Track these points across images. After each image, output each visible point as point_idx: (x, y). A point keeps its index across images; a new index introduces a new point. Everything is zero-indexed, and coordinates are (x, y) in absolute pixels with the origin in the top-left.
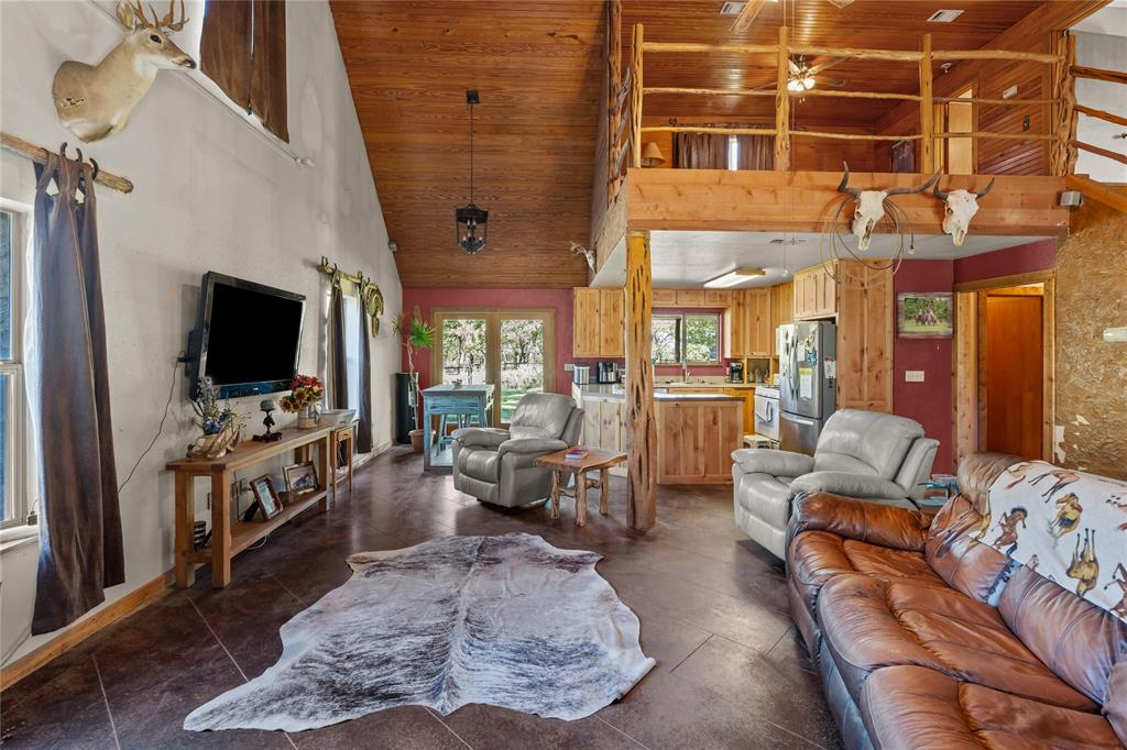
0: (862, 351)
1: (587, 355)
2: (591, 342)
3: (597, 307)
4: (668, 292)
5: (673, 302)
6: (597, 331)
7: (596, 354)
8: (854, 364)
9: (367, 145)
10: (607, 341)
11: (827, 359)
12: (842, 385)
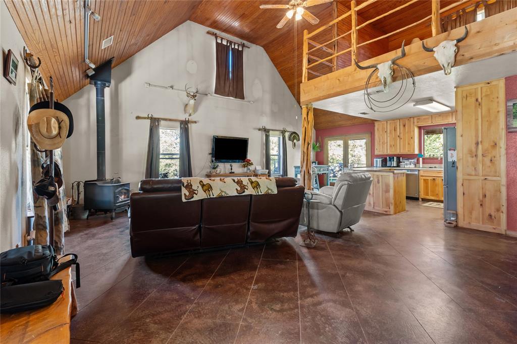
0: (477, 144)
1: (381, 153)
2: (383, 147)
3: (386, 130)
4: (427, 117)
5: (430, 122)
6: (386, 141)
7: (385, 153)
8: (470, 152)
9: (288, 86)
10: (391, 146)
11: (450, 150)
12: (460, 166)
